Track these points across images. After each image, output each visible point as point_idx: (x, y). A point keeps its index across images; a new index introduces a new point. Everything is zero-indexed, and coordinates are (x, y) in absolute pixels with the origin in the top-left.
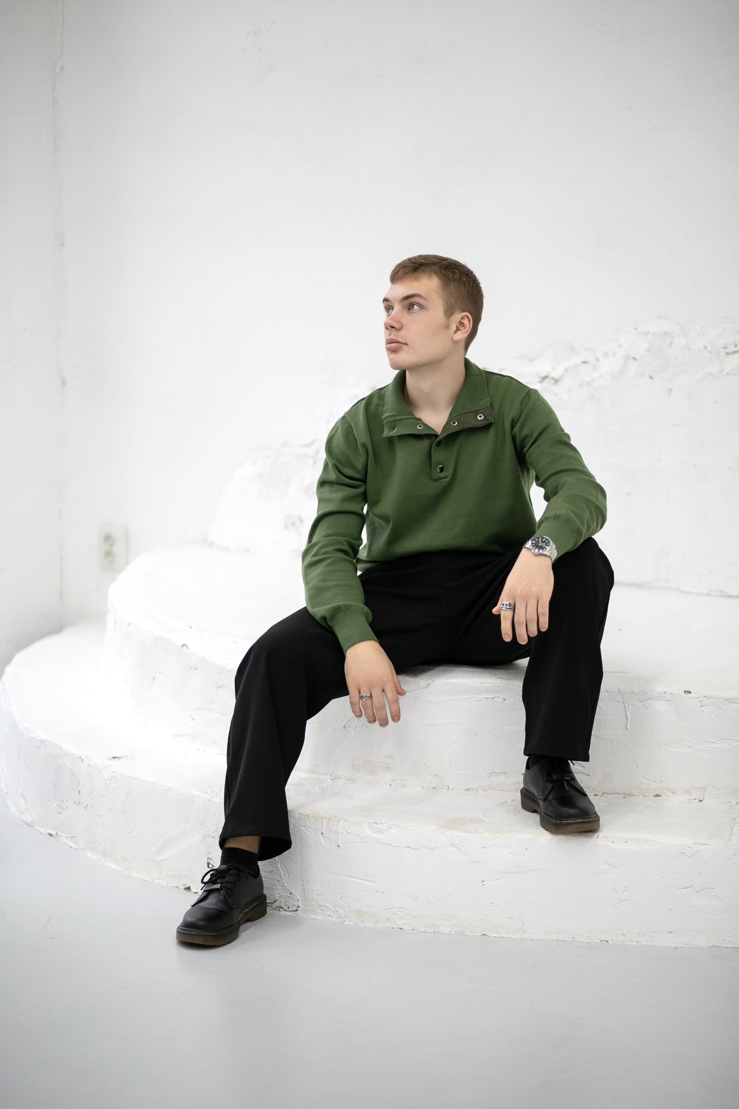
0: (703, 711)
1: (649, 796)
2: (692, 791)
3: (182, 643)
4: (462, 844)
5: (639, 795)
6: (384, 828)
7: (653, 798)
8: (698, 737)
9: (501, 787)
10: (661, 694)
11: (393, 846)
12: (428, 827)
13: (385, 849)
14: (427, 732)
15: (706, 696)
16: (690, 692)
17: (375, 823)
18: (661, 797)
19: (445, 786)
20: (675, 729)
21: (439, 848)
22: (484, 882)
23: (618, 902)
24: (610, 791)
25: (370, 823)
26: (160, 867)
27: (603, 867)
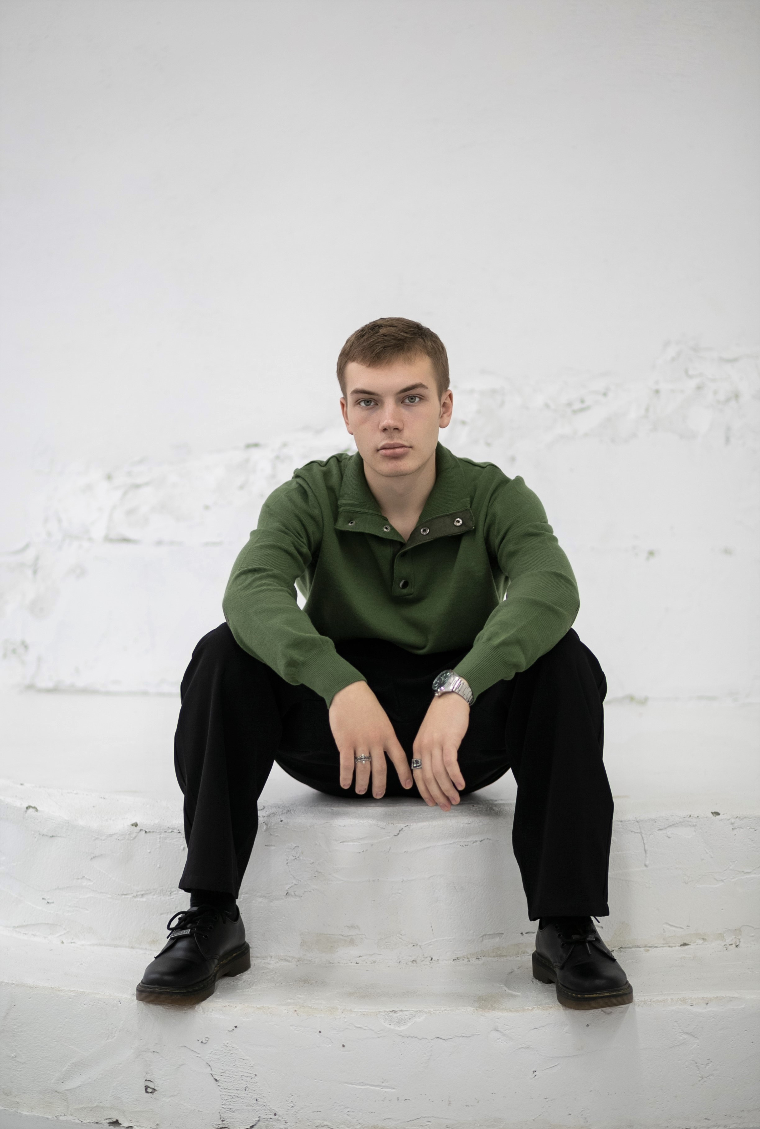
0: (735, 835)
1: (675, 946)
2: (725, 935)
3: (27, 805)
4: (507, 1026)
5: (662, 947)
6: (406, 1017)
7: (680, 948)
8: (731, 868)
9: (497, 952)
10: (685, 819)
11: (418, 1039)
12: (463, 1010)
13: (408, 1044)
14: (400, 891)
15: (739, 816)
16: (718, 814)
17: (393, 1011)
18: (689, 946)
19: (427, 957)
20: (703, 860)
21: (478, 1035)
22: (536, 1073)
23: (700, 1079)
24: (628, 944)
25: (386, 1013)
26: (67, 1099)
27: (681, 1038)
